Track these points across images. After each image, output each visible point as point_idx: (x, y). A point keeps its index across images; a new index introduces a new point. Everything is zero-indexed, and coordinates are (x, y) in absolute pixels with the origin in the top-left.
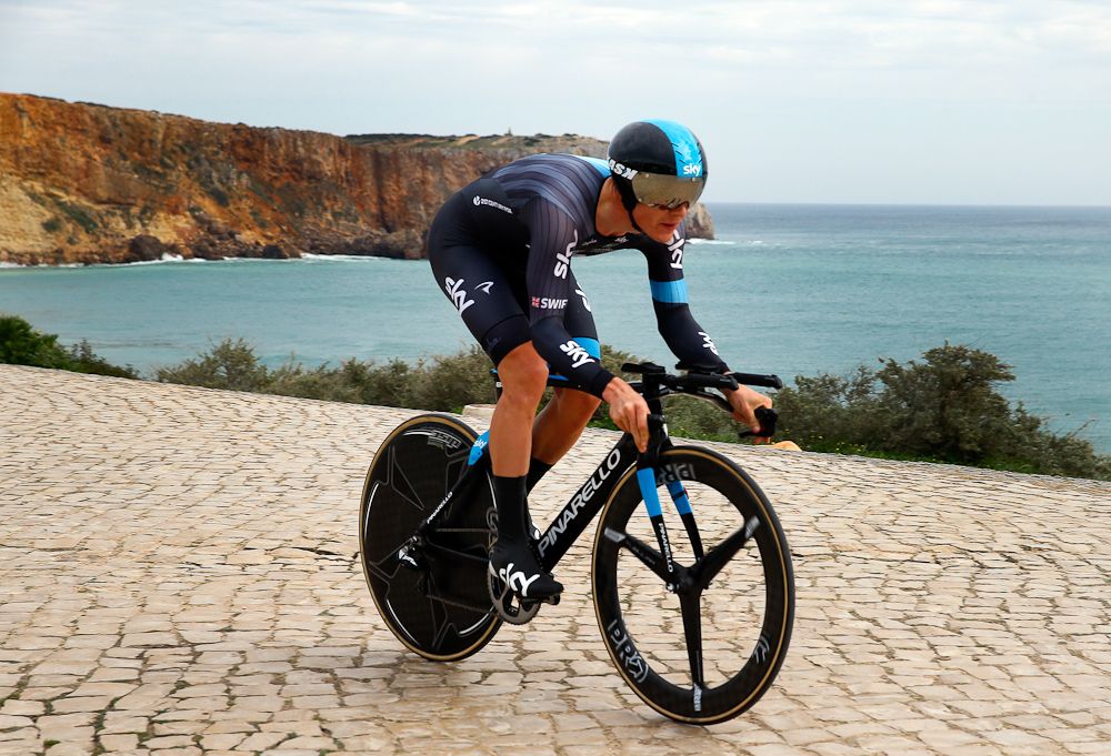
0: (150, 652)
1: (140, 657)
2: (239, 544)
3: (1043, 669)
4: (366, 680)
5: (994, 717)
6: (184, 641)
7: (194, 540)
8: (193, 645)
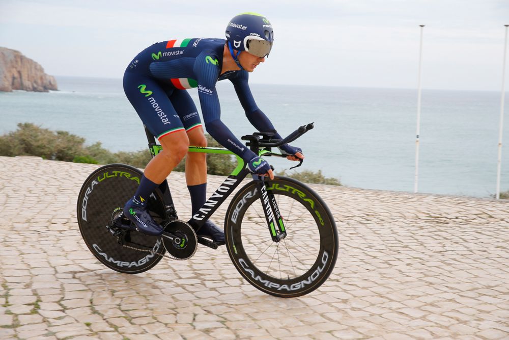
0: (77, 275)
1: (74, 278)
2: (48, 221)
3: (454, 267)
4: (192, 285)
5: (469, 290)
6: (86, 269)
7: (26, 220)
8: (92, 271)
